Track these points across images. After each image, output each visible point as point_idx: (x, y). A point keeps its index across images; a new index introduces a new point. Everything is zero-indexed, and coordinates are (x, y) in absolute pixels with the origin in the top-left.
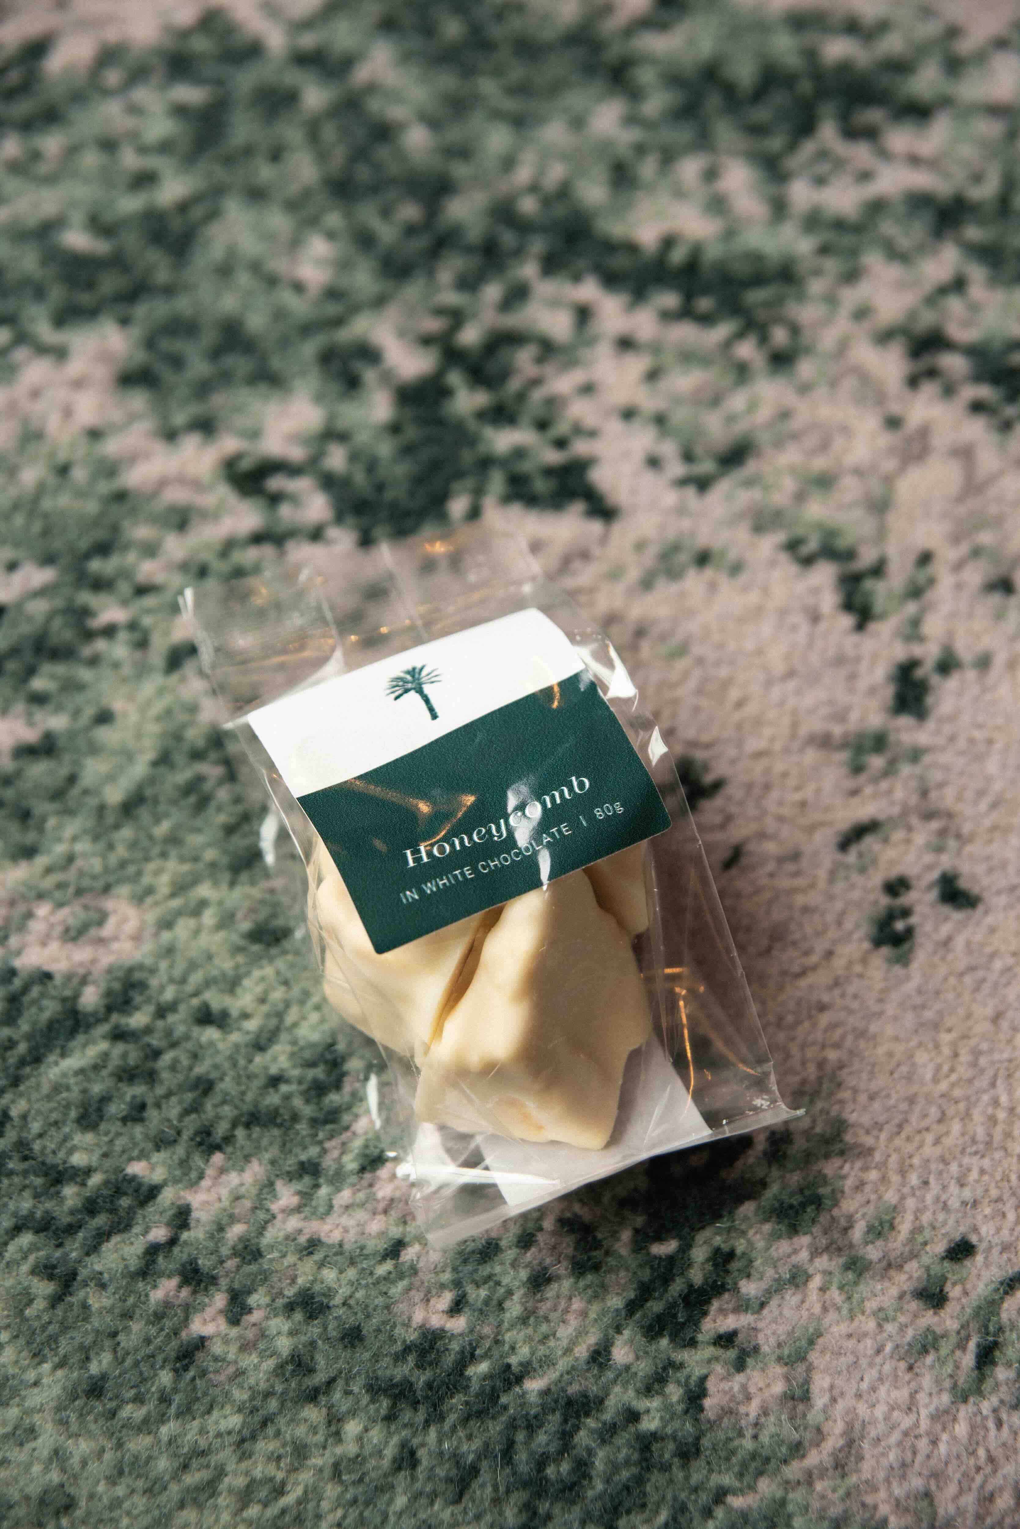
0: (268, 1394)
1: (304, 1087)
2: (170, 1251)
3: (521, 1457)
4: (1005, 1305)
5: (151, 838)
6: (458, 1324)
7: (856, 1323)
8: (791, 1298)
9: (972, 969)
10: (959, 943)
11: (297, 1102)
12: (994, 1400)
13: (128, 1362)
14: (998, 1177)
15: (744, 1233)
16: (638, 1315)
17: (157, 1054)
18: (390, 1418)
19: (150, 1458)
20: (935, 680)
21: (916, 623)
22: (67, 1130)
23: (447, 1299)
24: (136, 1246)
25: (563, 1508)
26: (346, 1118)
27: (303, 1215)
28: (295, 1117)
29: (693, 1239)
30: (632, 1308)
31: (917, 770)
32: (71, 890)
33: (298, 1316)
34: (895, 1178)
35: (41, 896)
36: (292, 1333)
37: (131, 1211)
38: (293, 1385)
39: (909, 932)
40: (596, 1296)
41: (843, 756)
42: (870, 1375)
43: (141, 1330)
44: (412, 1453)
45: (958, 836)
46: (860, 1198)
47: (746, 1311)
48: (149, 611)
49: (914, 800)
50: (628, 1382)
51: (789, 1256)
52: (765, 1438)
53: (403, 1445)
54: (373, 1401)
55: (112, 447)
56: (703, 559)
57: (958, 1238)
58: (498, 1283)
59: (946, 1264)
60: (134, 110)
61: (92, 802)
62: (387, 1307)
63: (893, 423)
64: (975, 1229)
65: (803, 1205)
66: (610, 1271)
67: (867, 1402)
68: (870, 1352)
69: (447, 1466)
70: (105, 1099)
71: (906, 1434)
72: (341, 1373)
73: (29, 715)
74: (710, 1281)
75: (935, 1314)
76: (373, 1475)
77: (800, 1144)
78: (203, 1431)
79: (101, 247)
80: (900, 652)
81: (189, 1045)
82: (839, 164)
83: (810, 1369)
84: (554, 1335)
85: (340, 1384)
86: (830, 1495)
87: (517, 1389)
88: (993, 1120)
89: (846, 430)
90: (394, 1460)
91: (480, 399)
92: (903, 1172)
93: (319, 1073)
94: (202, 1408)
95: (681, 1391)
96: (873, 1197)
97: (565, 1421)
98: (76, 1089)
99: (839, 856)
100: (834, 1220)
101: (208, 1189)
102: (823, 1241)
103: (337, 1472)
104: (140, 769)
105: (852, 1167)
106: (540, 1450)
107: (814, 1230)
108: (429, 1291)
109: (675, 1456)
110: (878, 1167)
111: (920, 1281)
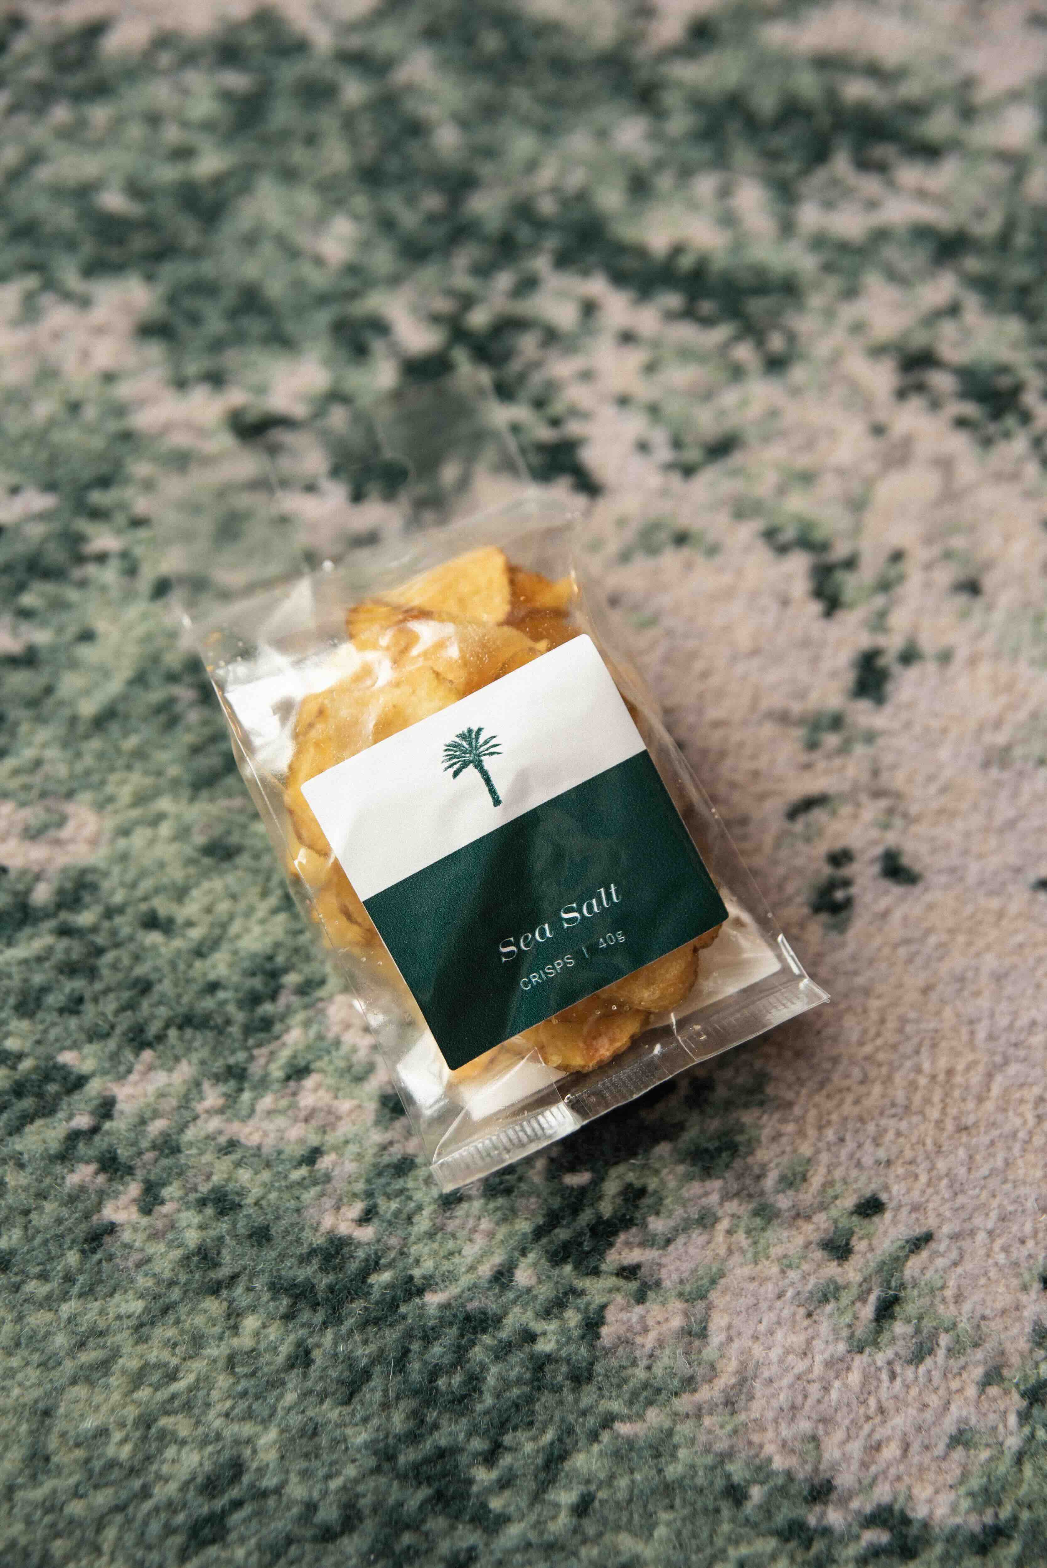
0: (172, 1283)
1: (240, 995)
2: (90, 1139)
3: (415, 1367)
4: (910, 1263)
5: (118, 750)
6: (366, 1234)
7: (759, 1267)
8: (698, 1237)
9: (907, 941)
10: (897, 916)
11: (231, 1008)
12: (890, 1353)
13: (38, 1240)
14: (914, 1139)
15: (657, 1172)
16: (544, 1241)
17: (100, 951)
18: (288, 1317)
19: (48, 1334)
20: (896, 669)
21: (882, 615)
22: (3, 1015)
23: (357, 1208)
24: (58, 1130)
25: (450, 1419)
26: (278, 1027)
27: (224, 1117)
28: (228, 1022)
29: (606, 1173)
30: (539, 1233)
31: (871, 751)
32: (34, 793)
33: (209, 1211)
34: (812, 1132)
35: (5, 795)
36: (202, 1227)
37: (57, 1097)
38: (197, 1276)
39: (848, 902)
40: (505, 1220)
41: (799, 733)
42: (769, 1318)
43: (53, 1211)
44: (307, 1352)
45: (905, 816)
46: (775, 1148)
47: (652, 1246)
48: (141, 542)
49: (865, 778)
50: (527, 1303)
51: (700, 1198)
52: (658, 1370)
53: (299, 1344)
54: (273, 1299)
55: (124, 390)
56: (681, 539)
57: (868, 1194)
58: (410, 1198)
59: (855, 1218)
60: (182, 91)
61: (66, 712)
62: (298, 1211)
63: (878, 430)
64: (886, 1188)
65: (719, 1150)
66: (522, 1195)
67: (763, 1344)
68: (770, 1296)
69: (340, 1367)
70: (44, 990)
71: (799, 1378)
72: (245, 1269)
73: (15, 628)
74: (619, 1214)
75: (839, 1265)
76: (266, 1370)
77: (721, 1091)
78: (102, 1312)
79: (135, 209)
80: (865, 641)
81: (132, 947)
82: (849, 192)
83: (710, 1307)
84: (460, 1252)
85: (244, 1278)
86: (718, 1431)
87: (417, 1300)
88: (913, 1086)
89: (832, 433)
90: (289, 1357)
91: (484, 376)
92: (820, 1128)
93: (257, 983)
94: (105, 1290)
95: (580, 1316)
96: (788, 1149)
97: (462, 1336)
98: (17, 978)
99: (787, 825)
100: (748, 1168)
101: (136, 1084)
102: (735, 1187)
103: (231, 1362)
104: (115, 686)
105: (770, 1119)
106: (434, 1361)
107: (727, 1175)
108: (341, 1200)
109: (567, 1378)
110: (797, 1121)
111: (826, 1231)
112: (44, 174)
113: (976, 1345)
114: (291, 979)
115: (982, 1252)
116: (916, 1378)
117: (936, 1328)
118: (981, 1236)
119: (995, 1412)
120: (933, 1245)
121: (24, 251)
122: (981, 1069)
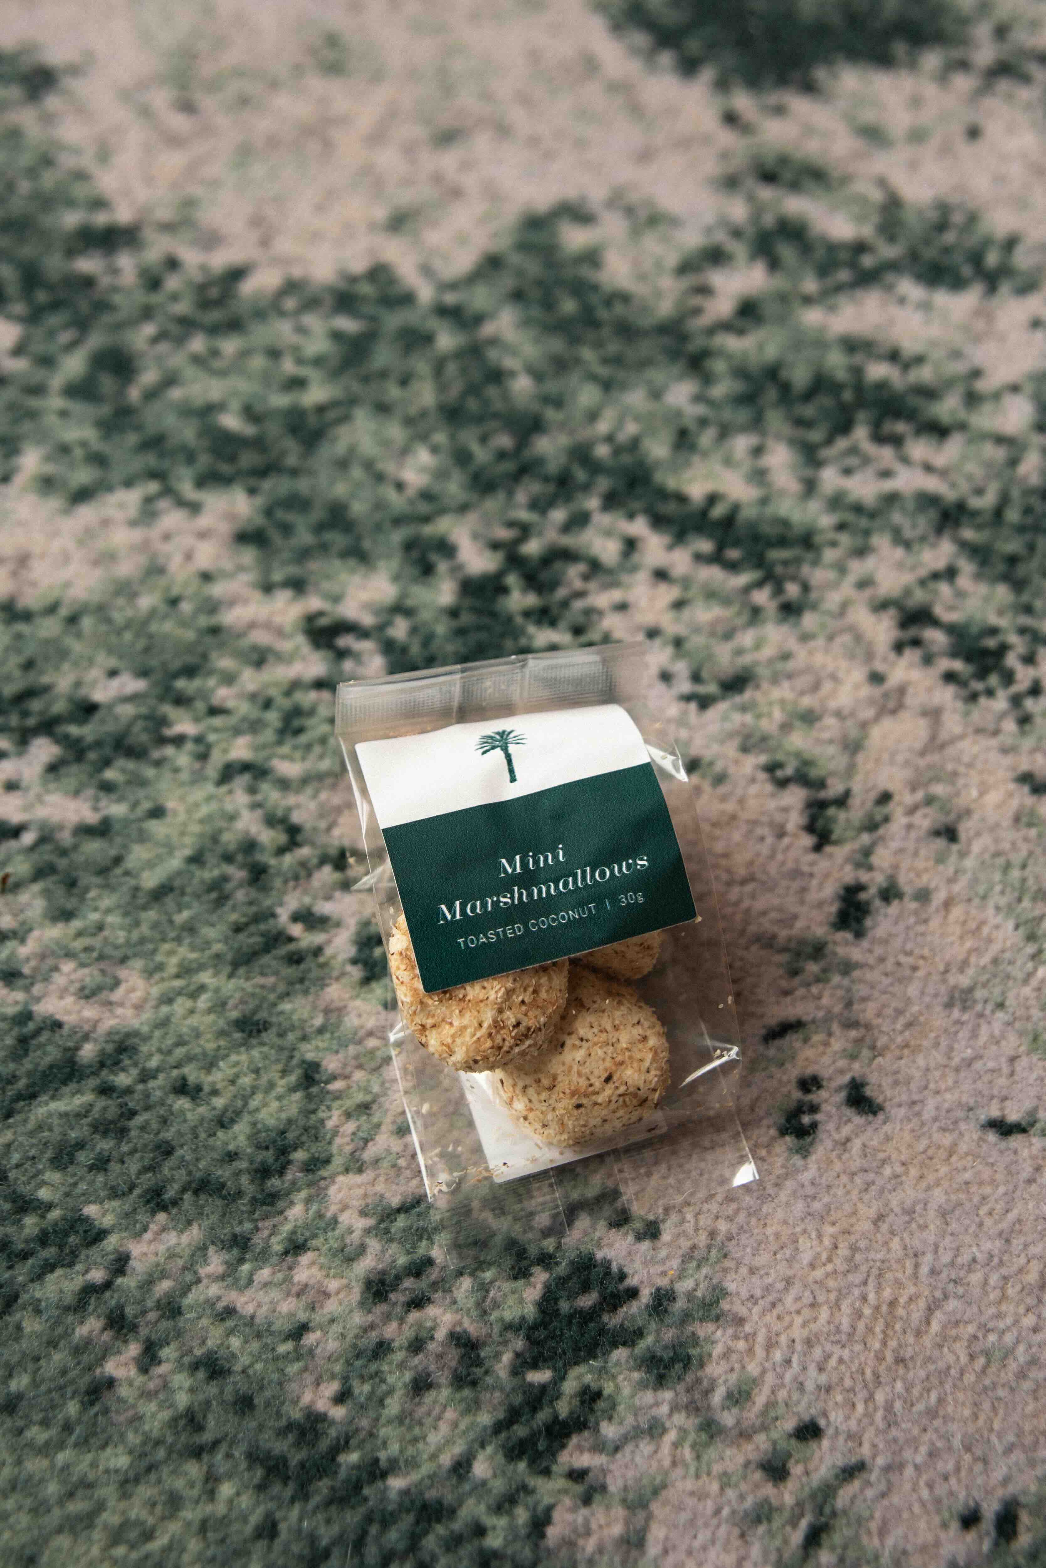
0: (158, 1443)
1: (253, 1166)
2: (102, 1293)
3: (371, 1549)
4: (842, 1492)
5: (171, 922)
6: (340, 1413)
7: (701, 1482)
8: (646, 1447)
9: (864, 1171)
10: (856, 1145)
11: (244, 1180)
13: (43, 1388)
14: (854, 1369)
16: (503, 1435)
17: (133, 1114)
20: (877, 905)
21: (867, 852)
22: (41, 1165)
23: (333, 1388)
24: (75, 1281)
26: (281, 1204)
27: (225, 1284)
28: (239, 1193)
29: (567, 1372)
30: (499, 1427)
31: (846, 982)
32: (95, 954)
33: (201, 1375)
34: (760, 1352)
35: (69, 955)
37: (77, 1250)
38: (182, 1438)
39: (814, 1126)
40: (468, 1411)
41: (783, 959)
42: (703, 1536)
43: (61, 1360)
44: (274, 1525)
45: (873, 1047)
46: (725, 1365)
47: (602, 1451)
48: (216, 730)
49: (838, 1008)
50: (481, 1497)
51: (651, 1407)
53: (268, 1515)
54: (249, 1468)
55: (218, 590)
56: (692, 766)
57: (807, 1418)
58: (383, 1381)
59: (793, 1441)
60: (301, 330)
61: (130, 883)
62: (281, 1384)
63: (876, 678)
64: (825, 1414)
65: (673, 1361)
66: (486, 1389)
68: (708, 1513)
69: (302, 1544)
70: (78, 1146)
72: (226, 1436)
73: (97, 799)
74: (574, 1416)
75: (775, 1487)
76: (235, 1538)
77: (680, 1304)
78: (94, 1465)
79: (249, 430)
80: (849, 875)
81: (161, 1110)
82: (866, 461)
83: (649, 1517)
84: (424, 1439)
85: (223, 1448)
87: (380, 1483)
88: (859, 1315)
89: (834, 678)
90: (256, 1528)
91: (531, 600)
92: (768, 1348)
93: (268, 1156)
94: (98, 1443)
95: (528, 1515)
96: (737, 1366)
97: (417, 1522)
98: (57, 1130)
99: (762, 1047)
100: (698, 1381)
101: (150, 1242)
102: (684, 1399)
103: (204, 1527)
104: (176, 863)
105: (723, 1335)
106: (389, 1546)
107: (677, 1386)
108: (321, 1377)
110: (746, 1338)
111: (766, 1453)
112: (176, 394)
114: (299, 1156)
115: (908, 1486)
117: (859, 1559)
118: (909, 1471)
120: (865, 1475)
121: (151, 460)
122: (922, 1304)
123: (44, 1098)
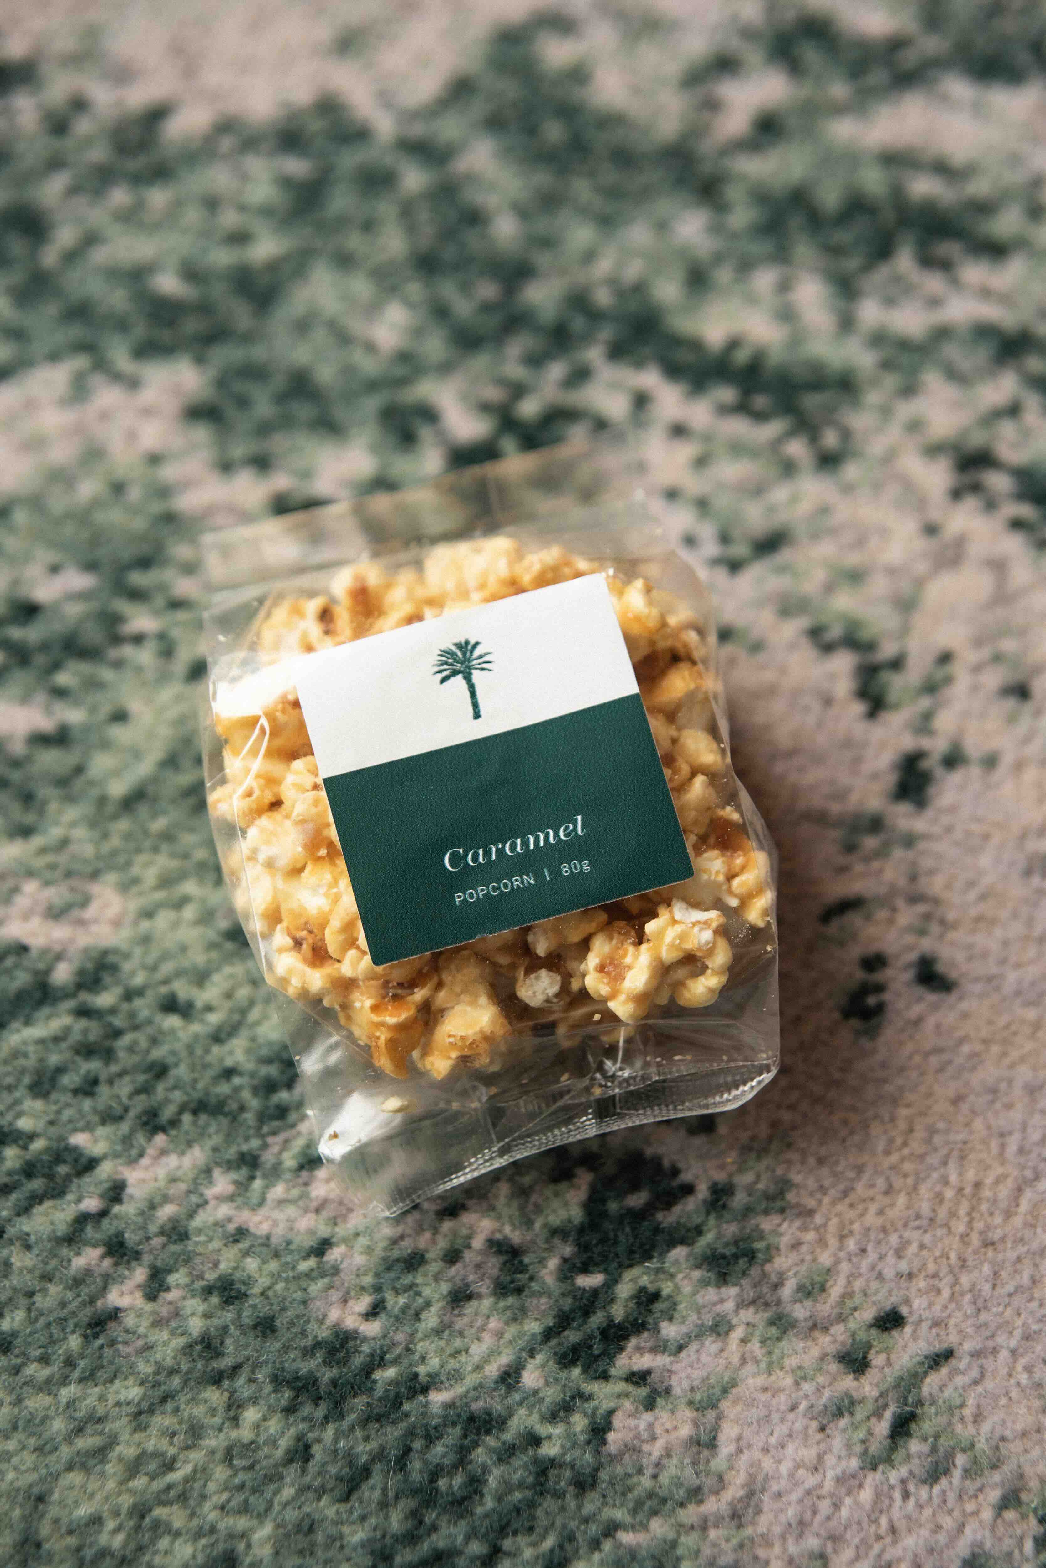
0: (172, 1372)
1: (255, 1082)
2: (99, 1222)
3: (415, 1465)
4: (928, 1380)
5: (146, 833)
6: (372, 1328)
7: (773, 1378)
8: (711, 1345)
9: (938, 1050)
10: (930, 1024)
11: (246, 1095)
12: (904, 1471)
13: (41, 1323)
14: (938, 1254)
16: (554, 1342)
17: (117, 1033)
18: (290, 1410)
20: (939, 772)
21: (928, 717)
22: (17, 1095)
23: (363, 1303)
24: (67, 1212)
25: (449, 1521)
26: (293, 1116)
27: (234, 1205)
28: (242, 1108)
29: (620, 1275)
30: (548, 1334)
31: (910, 855)
32: (60, 872)
33: (215, 1300)
34: (833, 1242)
35: (30, 873)
36: (207, 1316)
37: (68, 1179)
38: (199, 1366)
39: (880, 1008)
40: (514, 1319)
41: (837, 835)
42: (781, 1430)
43: (58, 1293)
44: (307, 1447)
45: (943, 922)
46: (793, 1257)
47: (663, 1352)
48: (179, 624)
49: (902, 882)
50: (533, 1405)
51: (715, 1304)
52: (665, 1479)
53: (299, 1438)
54: (275, 1391)
55: (169, 473)
56: (725, 634)
57: (888, 1307)
58: (418, 1294)
59: (874, 1332)
60: (242, 176)
61: (95, 792)
62: (305, 1302)
63: (931, 530)
64: (907, 1301)
65: (736, 1257)
66: (533, 1294)
67: (773, 1457)
68: (783, 1408)
69: (339, 1464)
70: (60, 1070)
71: (808, 1493)
72: (248, 1360)
73: (48, 706)
74: (631, 1318)
75: (856, 1379)
76: (264, 1463)
77: (740, 1198)
78: (102, 1398)
79: (189, 292)
80: (908, 742)
81: (149, 1030)
82: (911, 289)
83: (719, 1418)
84: (467, 1351)
85: (246, 1370)
86: (723, 1544)
87: (421, 1398)
88: (939, 1198)
89: (884, 532)
90: (288, 1451)
92: (842, 1238)
93: (273, 1071)
94: (105, 1376)
95: (586, 1421)
96: (808, 1258)
97: (465, 1436)
98: (33, 1057)
99: (820, 927)
100: (765, 1275)
101: (147, 1168)
102: (751, 1294)
103: (229, 1455)
104: (145, 768)
105: (790, 1227)
106: (436, 1461)
107: (743, 1282)
108: (348, 1293)
109: (570, 1484)
110: (817, 1229)
111: (843, 1344)
112: (100, 256)
113: (994, 1467)
115: (1004, 1371)
116: (931, 1498)
117: (953, 1449)
118: (1004, 1355)
119: (1011, 1537)
120: (953, 1362)
121: (76, 331)
122: (1010, 1183)
123: (15, 1025)
